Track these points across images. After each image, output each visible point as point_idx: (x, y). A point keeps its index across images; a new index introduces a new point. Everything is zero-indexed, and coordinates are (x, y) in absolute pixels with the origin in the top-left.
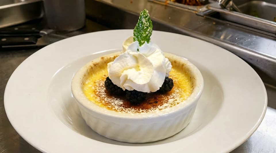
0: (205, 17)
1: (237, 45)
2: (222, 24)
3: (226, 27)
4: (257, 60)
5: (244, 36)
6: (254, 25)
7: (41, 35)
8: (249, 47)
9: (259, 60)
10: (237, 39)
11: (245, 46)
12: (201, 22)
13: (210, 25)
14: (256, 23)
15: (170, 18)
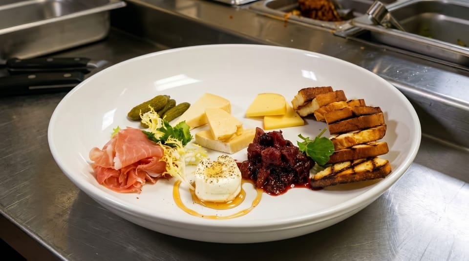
0: (348, 38)
1: (398, 81)
2: (374, 49)
3: (380, 53)
4: (430, 104)
5: (409, 68)
6: (426, 50)
7: (89, 70)
8: (417, 84)
9: (432, 104)
10: (398, 71)
11: (411, 82)
12: (341, 47)
13: (356, 51)
14: (428, 46)
15: (292, 41)
